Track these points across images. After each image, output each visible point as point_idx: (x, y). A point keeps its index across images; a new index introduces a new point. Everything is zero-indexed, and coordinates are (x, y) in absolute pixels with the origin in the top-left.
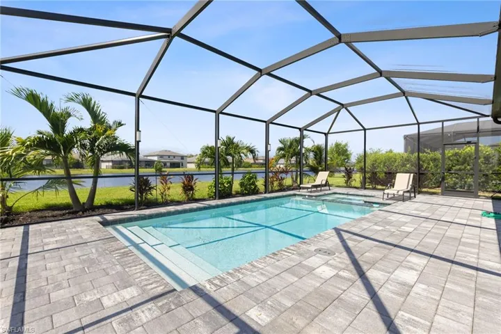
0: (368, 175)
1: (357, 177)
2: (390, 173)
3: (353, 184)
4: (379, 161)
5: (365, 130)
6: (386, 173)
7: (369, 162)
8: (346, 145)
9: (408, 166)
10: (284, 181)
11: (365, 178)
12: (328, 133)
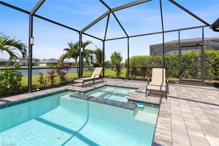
0: (130, 70)
1: (124, 71)
2: (144, 68)
3: (122, 76)
4: (136, 61)
5: (128, 37)
6: (141, 68)
7: (130, 61)
8: (120, 53)
9: (153, 63)
10: (66, 75)
11: (128, 72)
12: (105, 40)
